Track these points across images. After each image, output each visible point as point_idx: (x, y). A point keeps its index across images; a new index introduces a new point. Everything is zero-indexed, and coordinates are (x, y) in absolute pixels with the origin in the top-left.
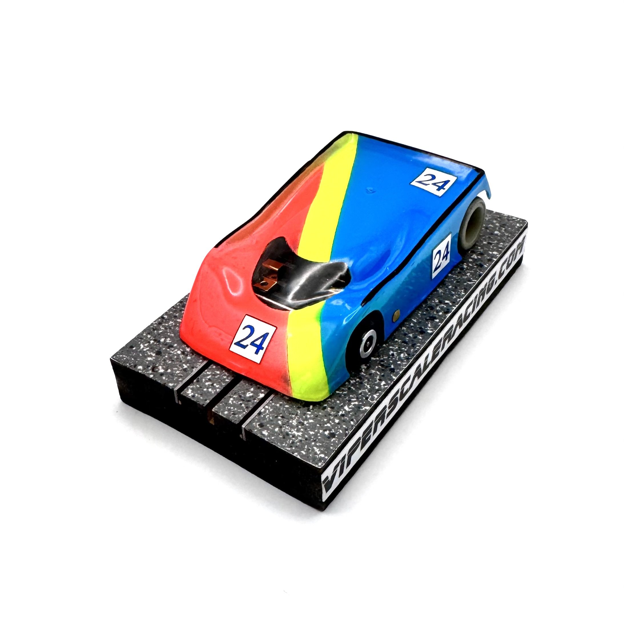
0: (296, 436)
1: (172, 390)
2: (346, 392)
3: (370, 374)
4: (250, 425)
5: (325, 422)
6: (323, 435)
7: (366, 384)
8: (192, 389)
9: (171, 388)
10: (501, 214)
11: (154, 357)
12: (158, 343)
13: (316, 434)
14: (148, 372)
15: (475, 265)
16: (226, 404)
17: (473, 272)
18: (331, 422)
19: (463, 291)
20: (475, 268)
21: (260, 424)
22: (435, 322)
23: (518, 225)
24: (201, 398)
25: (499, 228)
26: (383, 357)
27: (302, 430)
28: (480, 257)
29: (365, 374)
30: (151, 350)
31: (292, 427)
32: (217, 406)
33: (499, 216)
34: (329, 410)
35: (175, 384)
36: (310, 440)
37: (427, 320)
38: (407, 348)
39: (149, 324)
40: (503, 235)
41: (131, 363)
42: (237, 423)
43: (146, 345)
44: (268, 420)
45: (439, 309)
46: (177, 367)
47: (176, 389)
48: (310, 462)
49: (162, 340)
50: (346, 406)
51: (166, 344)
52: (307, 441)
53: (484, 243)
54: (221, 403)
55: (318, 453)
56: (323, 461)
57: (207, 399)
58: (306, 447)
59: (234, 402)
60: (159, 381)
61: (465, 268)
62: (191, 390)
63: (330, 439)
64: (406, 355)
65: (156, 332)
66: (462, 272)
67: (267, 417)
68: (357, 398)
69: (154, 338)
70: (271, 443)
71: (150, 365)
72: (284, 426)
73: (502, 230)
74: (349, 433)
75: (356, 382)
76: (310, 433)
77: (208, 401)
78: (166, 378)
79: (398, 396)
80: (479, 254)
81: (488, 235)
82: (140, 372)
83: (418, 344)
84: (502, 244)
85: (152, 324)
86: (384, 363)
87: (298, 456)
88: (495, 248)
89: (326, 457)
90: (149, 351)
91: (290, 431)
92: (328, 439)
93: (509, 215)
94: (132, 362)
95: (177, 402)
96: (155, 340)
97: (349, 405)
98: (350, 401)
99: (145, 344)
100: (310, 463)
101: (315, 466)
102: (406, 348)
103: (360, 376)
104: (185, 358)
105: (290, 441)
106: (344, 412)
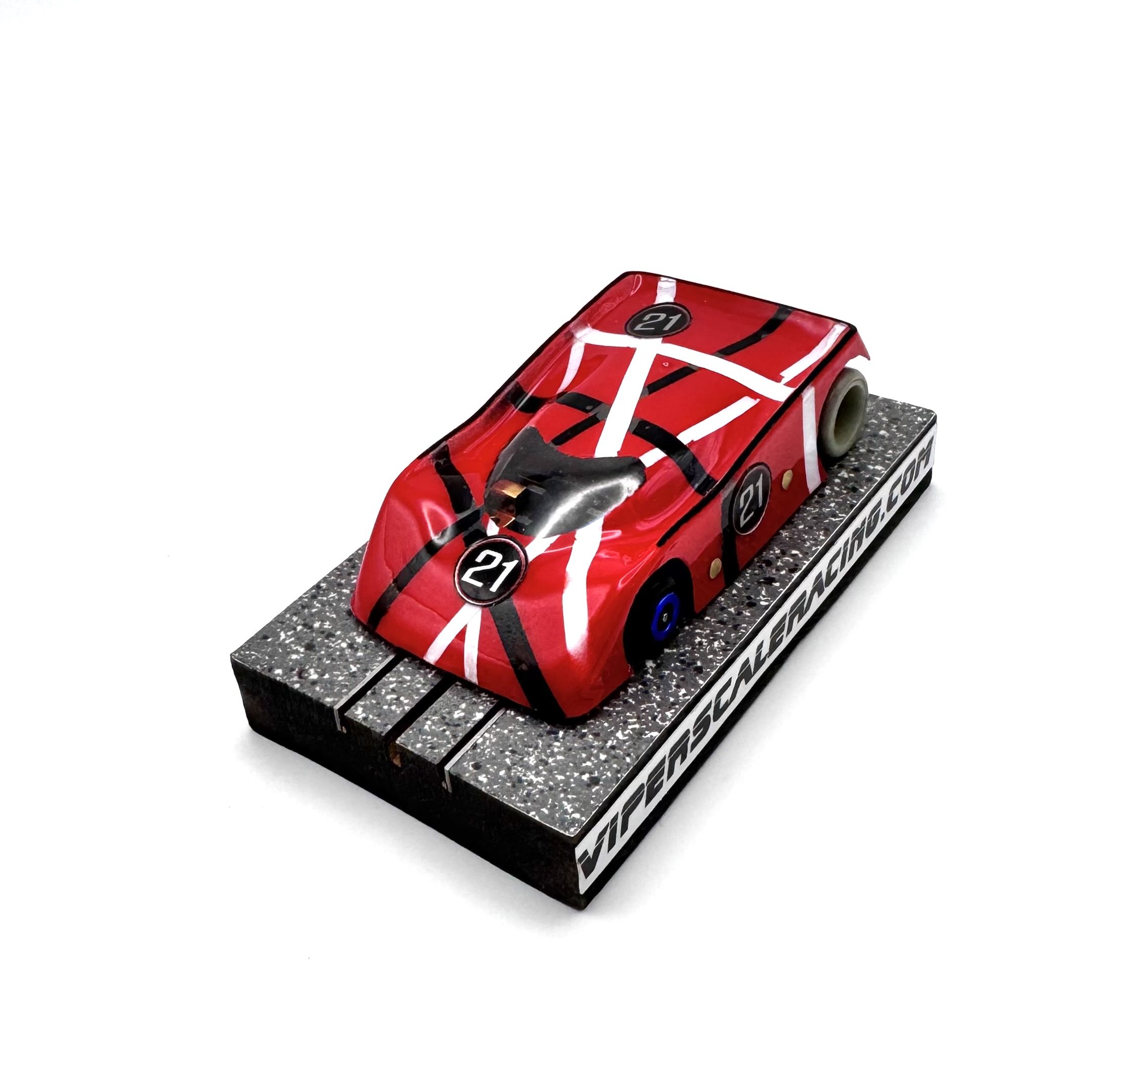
0: (534, 783)
1: (331, 709)
2: (619, 707)
3: (662, 677)
4: (459, 766)
5: (582, 758)
6: (579, 781)
7: (654, 695)
8: (362, 706)
9: (328, 705)
10: (891, 400)
11: (302, 653)
12: (309, 631)
13: (568, 778)
14: (291, 680)
15: (844, 490)
16: (420, 730)
17: (841, 500)
18: (592, 758)
19: (822, 533)
20: (844, 494)
21: (475, 763)
22: (773, 587)
23: (919, 419)
24: (378, 721)
25: (887, 425)
26: (684, 648)
27: (544, 773)
28: (852, 475)
29: (652, 678)
30: (297, 642)
31: (528, 768)
32: (405, 735)
33: (889, 405)
34: (591, 738)
35: (336, 699)
36: (556, 789)
37: (760, 583)
38: (725, 631)
39: (296, 598)
40: (892, 437)
41: (264, 663)
42: (436, 762)
43: (289, 633)
44: (488, 757)
45: (782, 564)
46: (339, 670)
47: (337, 707)
48: (555, 827)
49: (317, 625)
50: (620, 732)
51: (323, 632)
52: (553, 792)
53: (862, 450)
54: (412, 729)
55: (570, 811)
56: (577, 825)
57: (388, 722)
58: (550, 802)
59: (433, 727)
60: (310, 695)
61: (828, 494)
62: (362, 709)
63: (589, 788)
64: (723, 644)
65: (306, 611)
66: (821, 501)
67: (486, 752)
68: (638, 718)
69: (303, 622)
70: (493, 796)
71: (296, 667)
72: (516, 766)
73: (893, 428)
74: (622, 776)
75: (638, 690)
76: (557, 778)
77: (390, 727)
78: (320, 689)
79: (711, 712)
80: (852, 469)
81: (869, 437)
82: (278, 678)
83: (743, 625)
84: (890, 451)
85: (301, 598)
86: (686, 657)
87: (537, 816)
88: (879, 459)
89: (583, 819)
90: (293, 644)
91: (525, 775)
92: (586, 787)
93: (904, 403)
94: (266, 663)
95: (339, 729)
96: (305, 625)
97: (624, 730)
98: (625, 723)
99: (290, 631)
100: (556, 829)
101: (564, 833)
102: (722, 632)
103: (643, 680)
104: (353, 656)
105: (523, 792)
106: (615, 741)
